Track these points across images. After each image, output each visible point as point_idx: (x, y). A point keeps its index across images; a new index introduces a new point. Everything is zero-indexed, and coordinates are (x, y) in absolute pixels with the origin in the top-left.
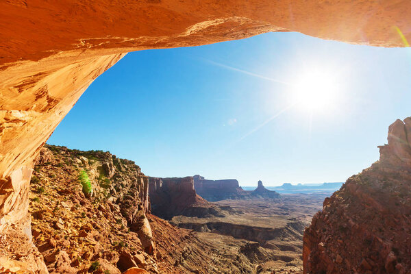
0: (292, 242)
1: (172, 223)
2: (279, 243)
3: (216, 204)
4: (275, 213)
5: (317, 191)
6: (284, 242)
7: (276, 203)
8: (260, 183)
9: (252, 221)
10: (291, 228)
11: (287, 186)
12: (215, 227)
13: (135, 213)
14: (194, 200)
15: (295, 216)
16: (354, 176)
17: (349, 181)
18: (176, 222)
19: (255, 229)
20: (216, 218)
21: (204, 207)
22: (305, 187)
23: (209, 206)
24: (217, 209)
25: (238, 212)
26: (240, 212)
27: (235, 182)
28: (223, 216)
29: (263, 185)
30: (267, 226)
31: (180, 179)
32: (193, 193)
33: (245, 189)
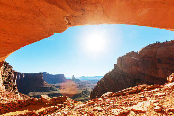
0: (83, 98)
1: (29, 96)
2: (79, 99)
3: (53, 85)
4: (78, 88)
5: (93, 79)
6: (80, 99)
7: (79, 84)
8: (73, 76)
9: (69, 92)
10: (83, 93)
11: (83, 77)
12: (52, 96)
13: (12, 91)
14: (42, 84)
15: (85, 88)
16: (107, 73)
17: (106, 75)
18: (31, 95)
19: (70, 95)
20: (53, 92)
21: (47, 87)
22: (89, 78)
23: (50, 86)
24: (54, 87)
25: (63, 88)
26: (64, 88)
27: (63, 75)
28: (56, 91)
29: (75, 77)
30: (75, 93)
31: (36, 74)
32: (42, 80)
33: (67, 79)
